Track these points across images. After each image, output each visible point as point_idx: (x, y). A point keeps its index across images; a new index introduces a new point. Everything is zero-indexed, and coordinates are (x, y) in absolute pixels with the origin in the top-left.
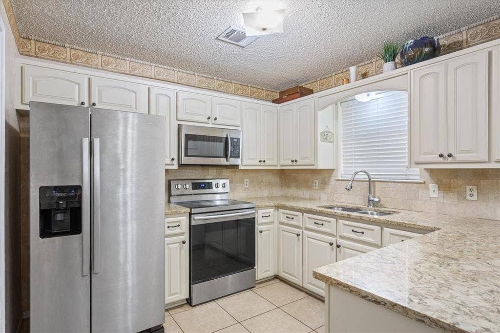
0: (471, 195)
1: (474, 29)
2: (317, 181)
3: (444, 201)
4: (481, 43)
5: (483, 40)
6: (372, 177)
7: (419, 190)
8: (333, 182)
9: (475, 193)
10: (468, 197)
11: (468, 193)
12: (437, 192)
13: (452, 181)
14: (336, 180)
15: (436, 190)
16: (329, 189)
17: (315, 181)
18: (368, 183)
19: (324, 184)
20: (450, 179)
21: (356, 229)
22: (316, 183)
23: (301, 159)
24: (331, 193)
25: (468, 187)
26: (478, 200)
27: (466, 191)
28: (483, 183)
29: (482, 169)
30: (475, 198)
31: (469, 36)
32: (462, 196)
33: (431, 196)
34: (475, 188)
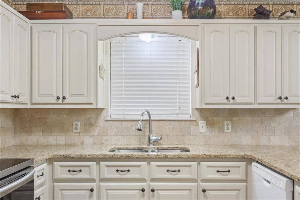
0: (228, 128)
1: (229, 6)
2: (79, 123)
3: (210, 135)
4: (234, 18)
5: (233, 16)
6: (152, 116)
7: (191, 127)
8: (101, 122)
9: (230, 127)
10: (226, 130)
11: (226, 127)
12: (205, 128)
13: (215, 117)
14: (106, 121)
15: (204, 125)
16: (96, 132)
17: (75, 123)
18: (148, 122)
19: (89, 126)
20: (214, 117)
21: (170, 169)
22: (76, 125)
23: (72, 95)
24: (99, 135)
25: (226, 123)
26: (231, 131)
27: (224, 126)
28: (235, 119)
29: (233, 109)
30: (230, 130)
31: (225, 9)
32: (222, 130)
33: (200, 131)
34: (229, 123)
